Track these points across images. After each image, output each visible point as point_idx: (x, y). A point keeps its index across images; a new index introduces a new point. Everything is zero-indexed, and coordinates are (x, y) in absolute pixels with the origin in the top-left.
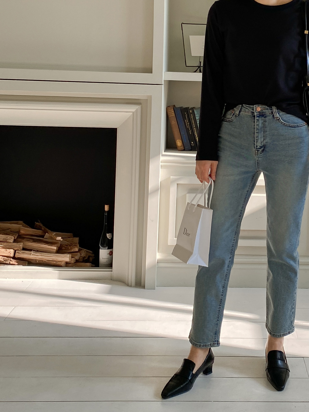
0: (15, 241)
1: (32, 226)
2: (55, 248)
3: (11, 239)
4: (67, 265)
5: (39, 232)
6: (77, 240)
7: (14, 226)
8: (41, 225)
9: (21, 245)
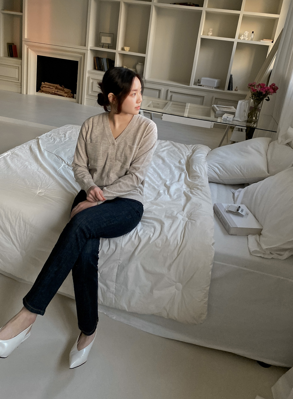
0: (55, 89)
1: (61, 86)
2: (64, 92)
3: (54, 88)
4: (66, 97)
5: (62, 88)
6: (71, 92)
7: (56, 85)
8: (63, 86)
9: (56, 90)
